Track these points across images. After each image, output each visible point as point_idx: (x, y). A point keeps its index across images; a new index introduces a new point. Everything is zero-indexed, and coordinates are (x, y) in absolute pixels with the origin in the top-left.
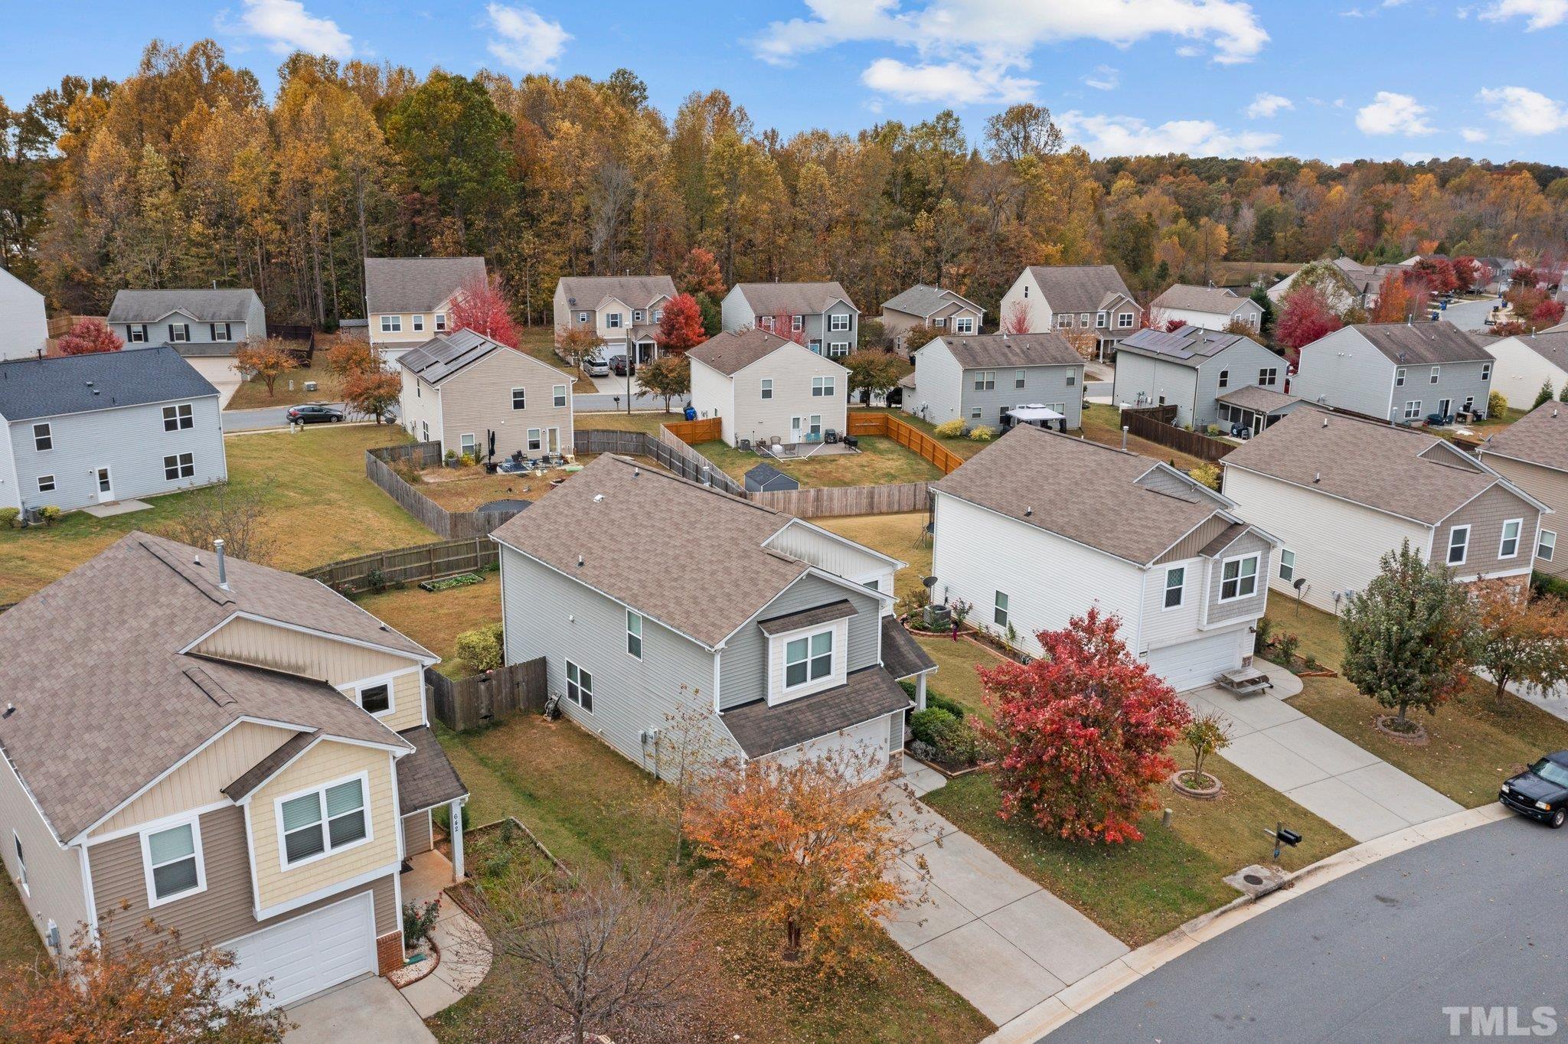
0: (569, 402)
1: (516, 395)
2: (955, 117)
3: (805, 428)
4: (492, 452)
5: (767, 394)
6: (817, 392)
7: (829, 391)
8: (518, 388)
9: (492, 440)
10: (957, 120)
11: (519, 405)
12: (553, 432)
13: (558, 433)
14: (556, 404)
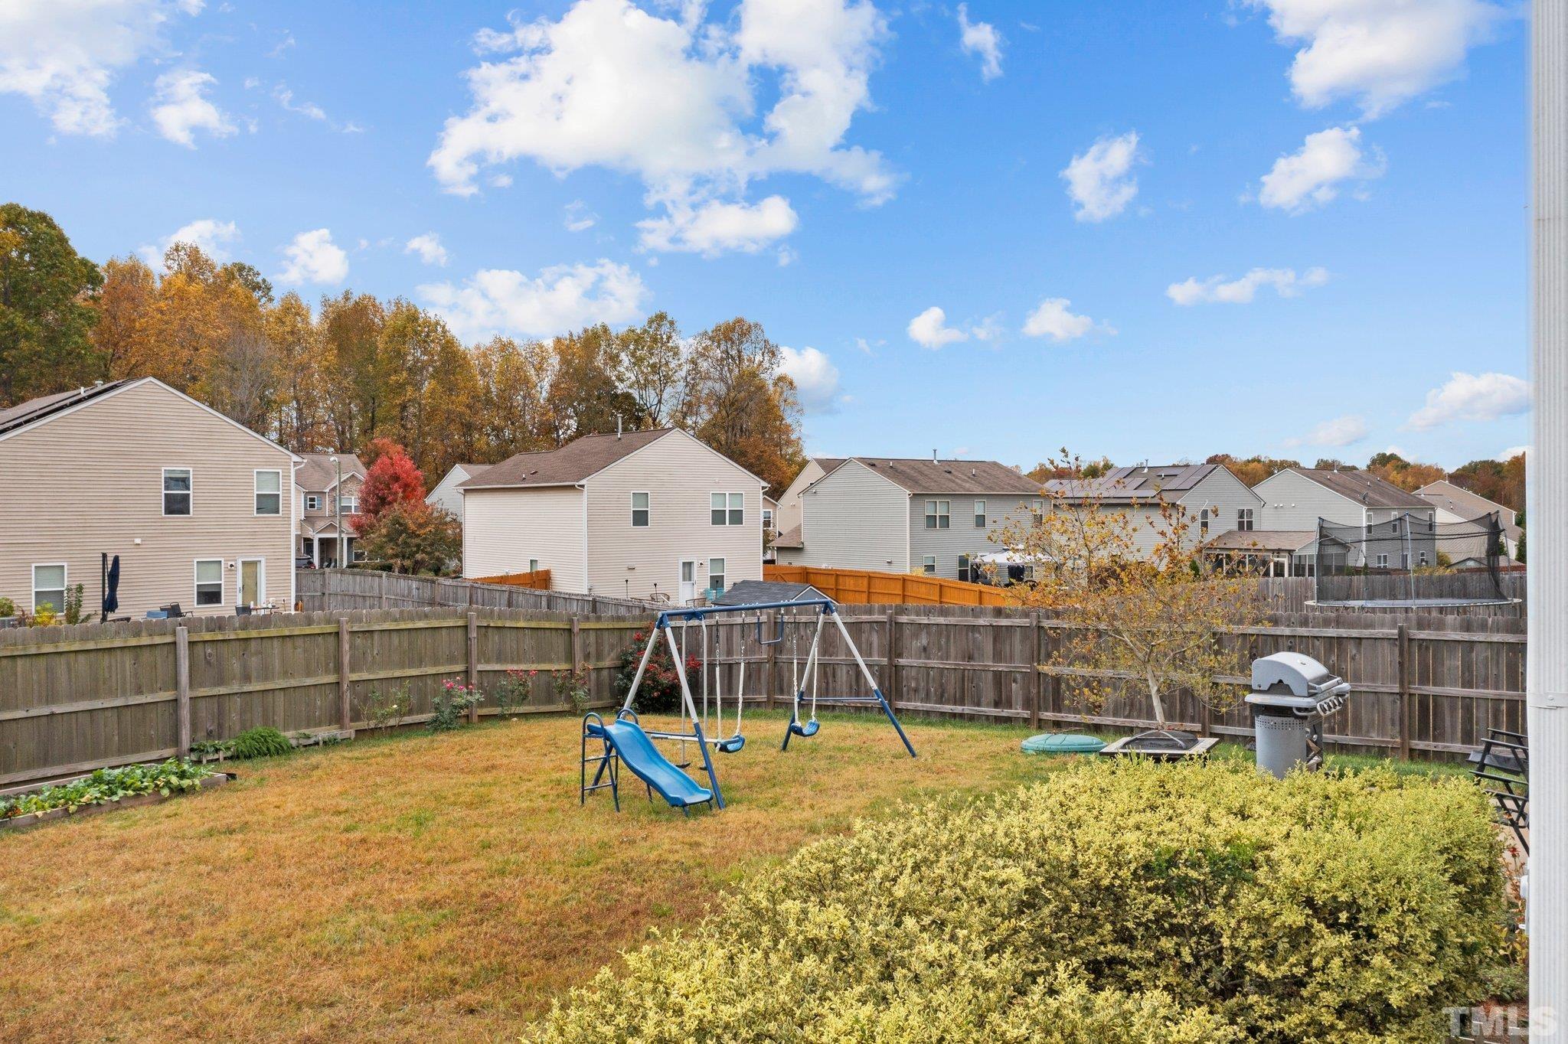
0: (288, 506)
1: (173, 481)
2: (669, 319)
3: (702, 581)
4: (110, 604)
5: (640, 518)
6: (718, 517)
7: (737, 517)
8: (178, 468)
9: (113, 577)
10: (672, 323)
11: (177, 505)
12: (250, 566)
13: (262, 571)
14: (259, 510)
